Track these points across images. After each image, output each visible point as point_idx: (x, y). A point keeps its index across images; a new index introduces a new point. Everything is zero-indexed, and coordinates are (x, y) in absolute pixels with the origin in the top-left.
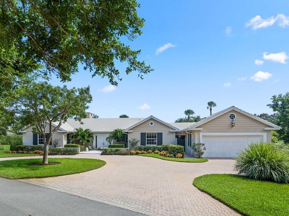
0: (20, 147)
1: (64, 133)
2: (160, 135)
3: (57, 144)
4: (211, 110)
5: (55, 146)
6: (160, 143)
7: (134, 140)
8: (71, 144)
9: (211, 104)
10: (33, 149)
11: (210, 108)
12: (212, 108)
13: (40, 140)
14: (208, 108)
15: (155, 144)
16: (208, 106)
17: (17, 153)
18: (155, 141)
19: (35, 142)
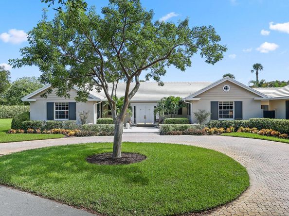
0: (28, 124)
1: (94, 102)
2: (239, 104)
3: (85, 118)
4: (257, 74)
5: (83, 122)
6: (239, 116)
7: (202, 112)
8: (104, 119)
9: (257, 67)
10: (49, 127)
11: (255, 71)
12: (259, 71)
13: (57, 113)
14: (252, 71)
15: (232, 117)
16: (253, 69)
17: (26, 132)
18: (230, 113)
19: (50, 117)
